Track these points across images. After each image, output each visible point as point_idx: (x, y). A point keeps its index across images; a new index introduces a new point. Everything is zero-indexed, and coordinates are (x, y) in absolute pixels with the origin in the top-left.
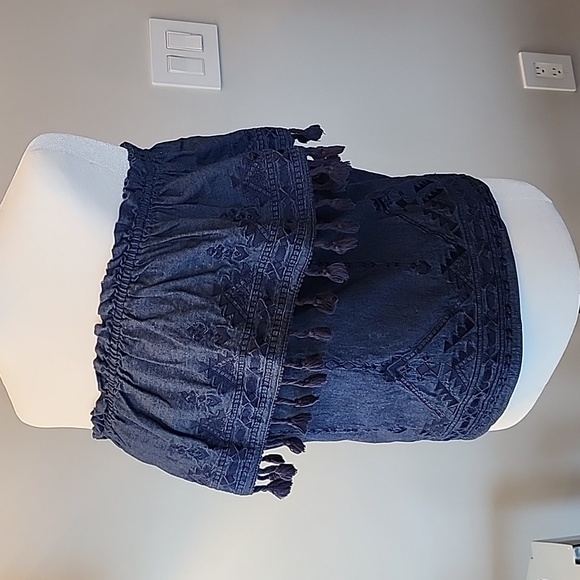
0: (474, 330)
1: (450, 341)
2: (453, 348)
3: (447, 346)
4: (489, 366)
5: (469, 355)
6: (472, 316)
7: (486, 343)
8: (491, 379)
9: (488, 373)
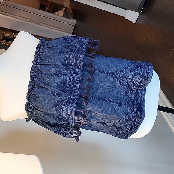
1: (132, 70)
3: (131, 72)
5: (137, 75)
6: (139, 65)
7: (142, 72)
9: (142, 81)
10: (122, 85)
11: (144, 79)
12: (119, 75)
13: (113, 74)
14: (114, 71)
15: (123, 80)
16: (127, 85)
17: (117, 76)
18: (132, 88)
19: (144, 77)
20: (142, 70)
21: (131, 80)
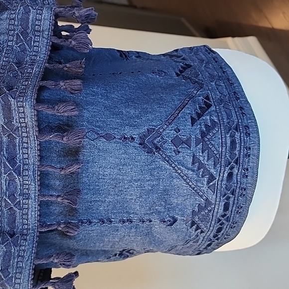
0: (213, 108)
1: (194, 116)
2: (198, 122)
3: (193, 121)
4: (232, 136)
5: (213, 128)
6: (209, 99)
7: (225, 117)
8: (238, 149)
9: (233, 143)
10: (179, 169)
11: (237, 135)
12: (162, 138)
13: (142, 138)
14: (143, 130)
15: (179, 152)
16: (193, 164)
17: (155, 142)
18: (212, 171)
19: (236, 129)
20: (223, 109)
21: (200, 146)
